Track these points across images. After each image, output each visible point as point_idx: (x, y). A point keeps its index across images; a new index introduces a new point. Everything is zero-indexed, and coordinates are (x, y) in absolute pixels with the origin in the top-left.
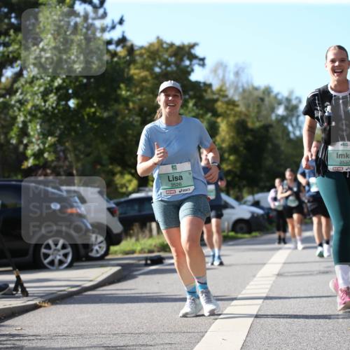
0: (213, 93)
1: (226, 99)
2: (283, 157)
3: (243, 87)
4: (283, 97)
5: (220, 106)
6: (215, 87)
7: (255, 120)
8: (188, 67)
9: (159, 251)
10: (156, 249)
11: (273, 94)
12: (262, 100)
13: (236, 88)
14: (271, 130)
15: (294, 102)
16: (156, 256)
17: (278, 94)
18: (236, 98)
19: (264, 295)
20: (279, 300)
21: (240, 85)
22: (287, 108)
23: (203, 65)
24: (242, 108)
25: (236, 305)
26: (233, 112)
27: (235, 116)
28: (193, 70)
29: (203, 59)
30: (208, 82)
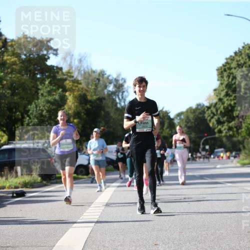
0: (63, 74)
1: (72, 79)
2: (112, 120)
3: (84, 70)
4: (113, 78)
5: (68, 84)
6: (65, 70)
7: (93, 94)
8: (46, 55)
9: (22, 188)
10: (20, 186)
11: (106, 76)
12: (99, 80)
13: (79, 71)
14: (104, 101)
15: (121, 82)
16: (19, 191)
17: (109, 76)
18: (80, 78)
19: (96, 220)
20: (106, 224)
21: (82, 69)
22: (115, 86)
23: (56, 55)
24: (83, 85)
25: (75, 227)
26: (77, 88)
27: (78, 91)
28: (49, 58)
29: (56, 50)
30: (59, 66)
